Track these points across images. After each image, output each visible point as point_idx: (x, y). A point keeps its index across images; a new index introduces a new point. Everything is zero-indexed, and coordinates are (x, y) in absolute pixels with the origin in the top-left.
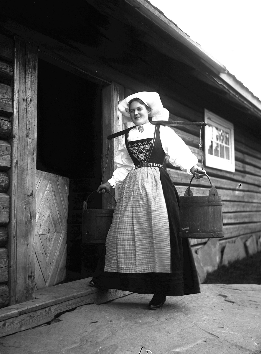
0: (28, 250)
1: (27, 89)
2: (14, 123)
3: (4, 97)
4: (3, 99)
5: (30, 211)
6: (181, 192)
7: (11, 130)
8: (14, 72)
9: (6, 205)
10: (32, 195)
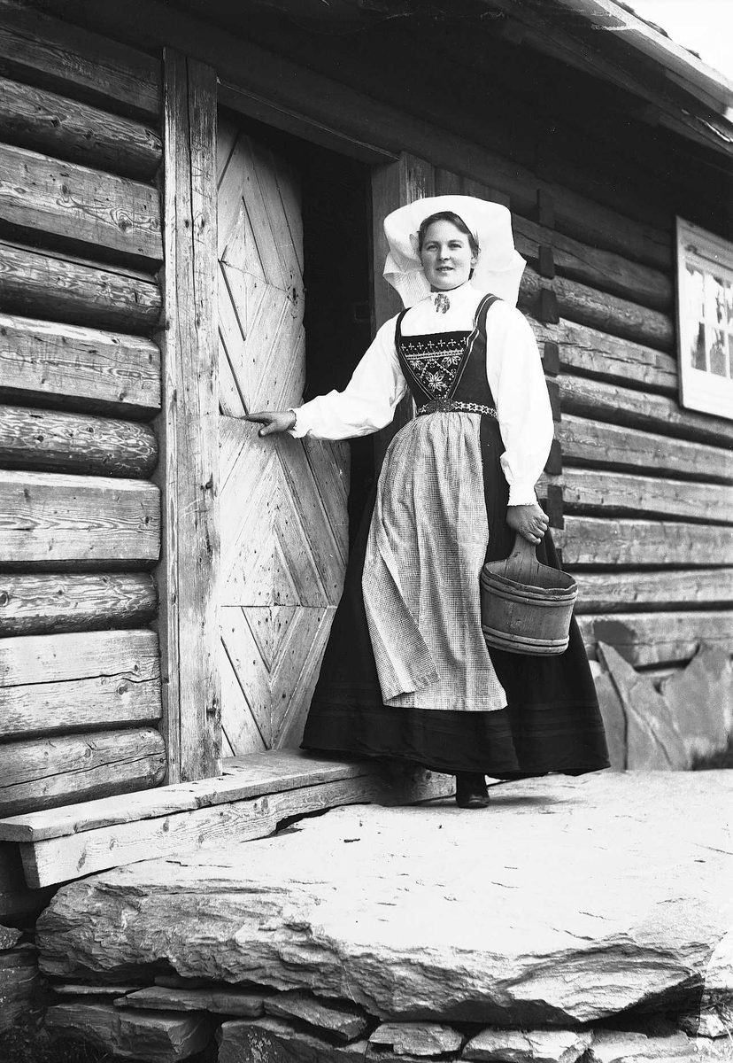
0: (204, 638)
1: (193, 192)
2: (167, 288)
3: (142, 218)
4: (139, 223)
5: (207, 532)
6: (607, 492)
7: (160, 307)
8: (163, 148)
9: (153, 512)
10: (209, 486)
